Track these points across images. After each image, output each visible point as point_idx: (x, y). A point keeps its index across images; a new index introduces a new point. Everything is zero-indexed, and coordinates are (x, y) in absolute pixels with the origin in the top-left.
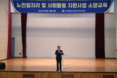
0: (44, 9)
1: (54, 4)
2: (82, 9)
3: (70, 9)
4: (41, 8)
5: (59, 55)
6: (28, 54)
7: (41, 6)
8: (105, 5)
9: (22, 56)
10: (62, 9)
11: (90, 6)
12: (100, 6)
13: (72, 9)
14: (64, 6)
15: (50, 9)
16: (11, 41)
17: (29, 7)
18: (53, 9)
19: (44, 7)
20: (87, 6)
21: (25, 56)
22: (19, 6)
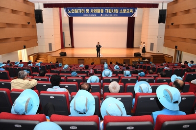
0: (88, 13)
1: (95, 10)
2: (115, 13)
3: (106, 13)
4: (86, 13)
5: (98, 48)
6: (75, 45)
7: (86, 11)
8: (131, 11)
9: (70, 46)
10: (100, 13)
11: (121, 11)
12: (128, 12)
13: (108, 14)
14: (102, 11)
15: (92, 13)
16: (62, 34)
17: (77, 12)
18: (94, 13)
19: (88, 12)
20: (119, 11)
21: (73, 47)
22: (70, 12)
